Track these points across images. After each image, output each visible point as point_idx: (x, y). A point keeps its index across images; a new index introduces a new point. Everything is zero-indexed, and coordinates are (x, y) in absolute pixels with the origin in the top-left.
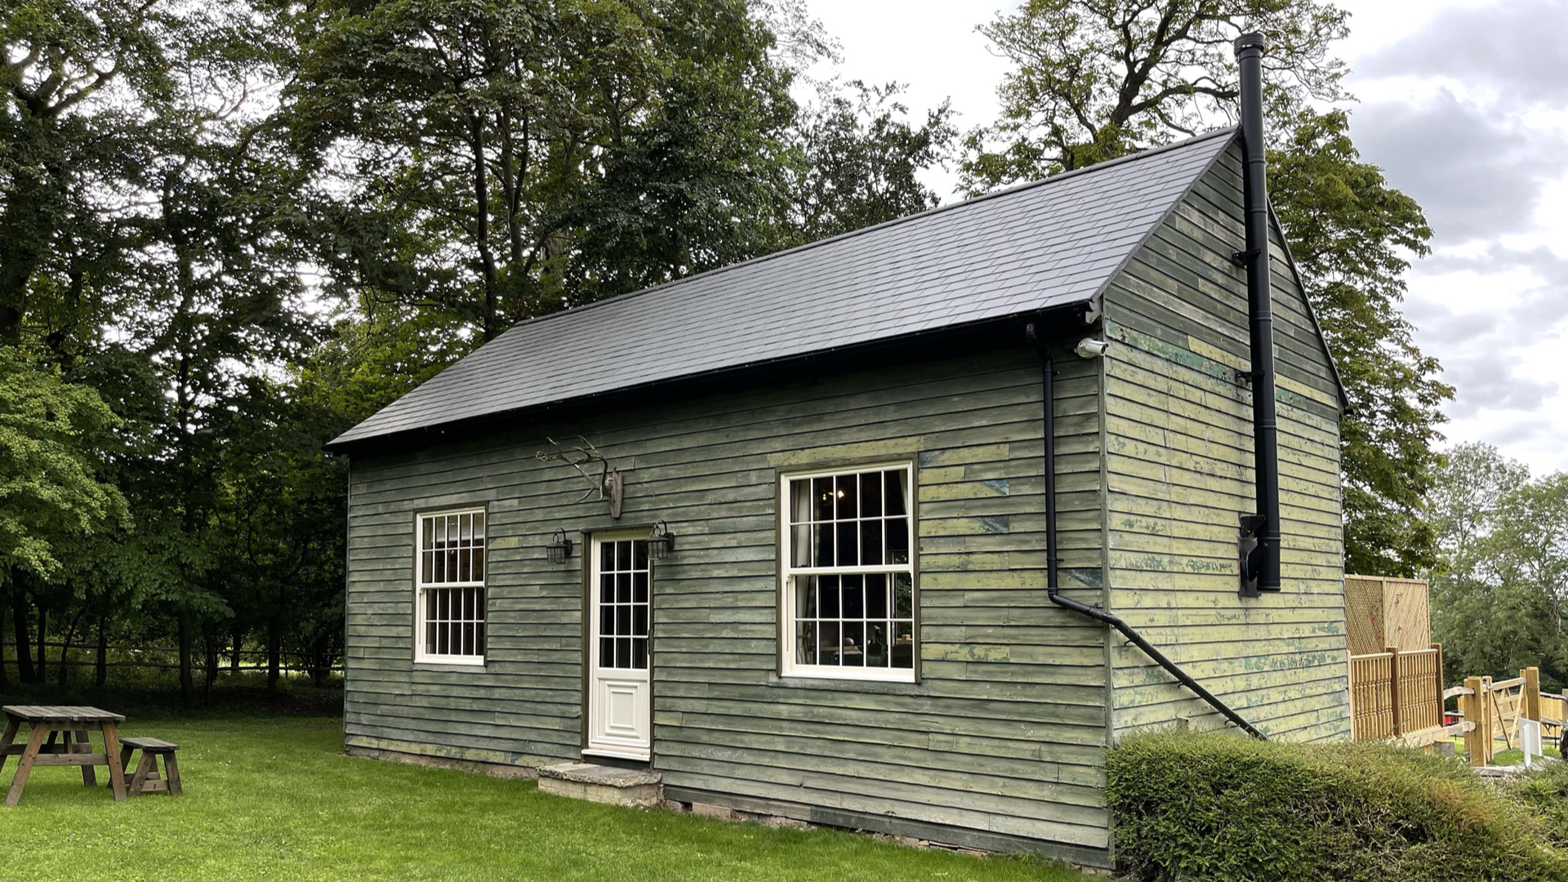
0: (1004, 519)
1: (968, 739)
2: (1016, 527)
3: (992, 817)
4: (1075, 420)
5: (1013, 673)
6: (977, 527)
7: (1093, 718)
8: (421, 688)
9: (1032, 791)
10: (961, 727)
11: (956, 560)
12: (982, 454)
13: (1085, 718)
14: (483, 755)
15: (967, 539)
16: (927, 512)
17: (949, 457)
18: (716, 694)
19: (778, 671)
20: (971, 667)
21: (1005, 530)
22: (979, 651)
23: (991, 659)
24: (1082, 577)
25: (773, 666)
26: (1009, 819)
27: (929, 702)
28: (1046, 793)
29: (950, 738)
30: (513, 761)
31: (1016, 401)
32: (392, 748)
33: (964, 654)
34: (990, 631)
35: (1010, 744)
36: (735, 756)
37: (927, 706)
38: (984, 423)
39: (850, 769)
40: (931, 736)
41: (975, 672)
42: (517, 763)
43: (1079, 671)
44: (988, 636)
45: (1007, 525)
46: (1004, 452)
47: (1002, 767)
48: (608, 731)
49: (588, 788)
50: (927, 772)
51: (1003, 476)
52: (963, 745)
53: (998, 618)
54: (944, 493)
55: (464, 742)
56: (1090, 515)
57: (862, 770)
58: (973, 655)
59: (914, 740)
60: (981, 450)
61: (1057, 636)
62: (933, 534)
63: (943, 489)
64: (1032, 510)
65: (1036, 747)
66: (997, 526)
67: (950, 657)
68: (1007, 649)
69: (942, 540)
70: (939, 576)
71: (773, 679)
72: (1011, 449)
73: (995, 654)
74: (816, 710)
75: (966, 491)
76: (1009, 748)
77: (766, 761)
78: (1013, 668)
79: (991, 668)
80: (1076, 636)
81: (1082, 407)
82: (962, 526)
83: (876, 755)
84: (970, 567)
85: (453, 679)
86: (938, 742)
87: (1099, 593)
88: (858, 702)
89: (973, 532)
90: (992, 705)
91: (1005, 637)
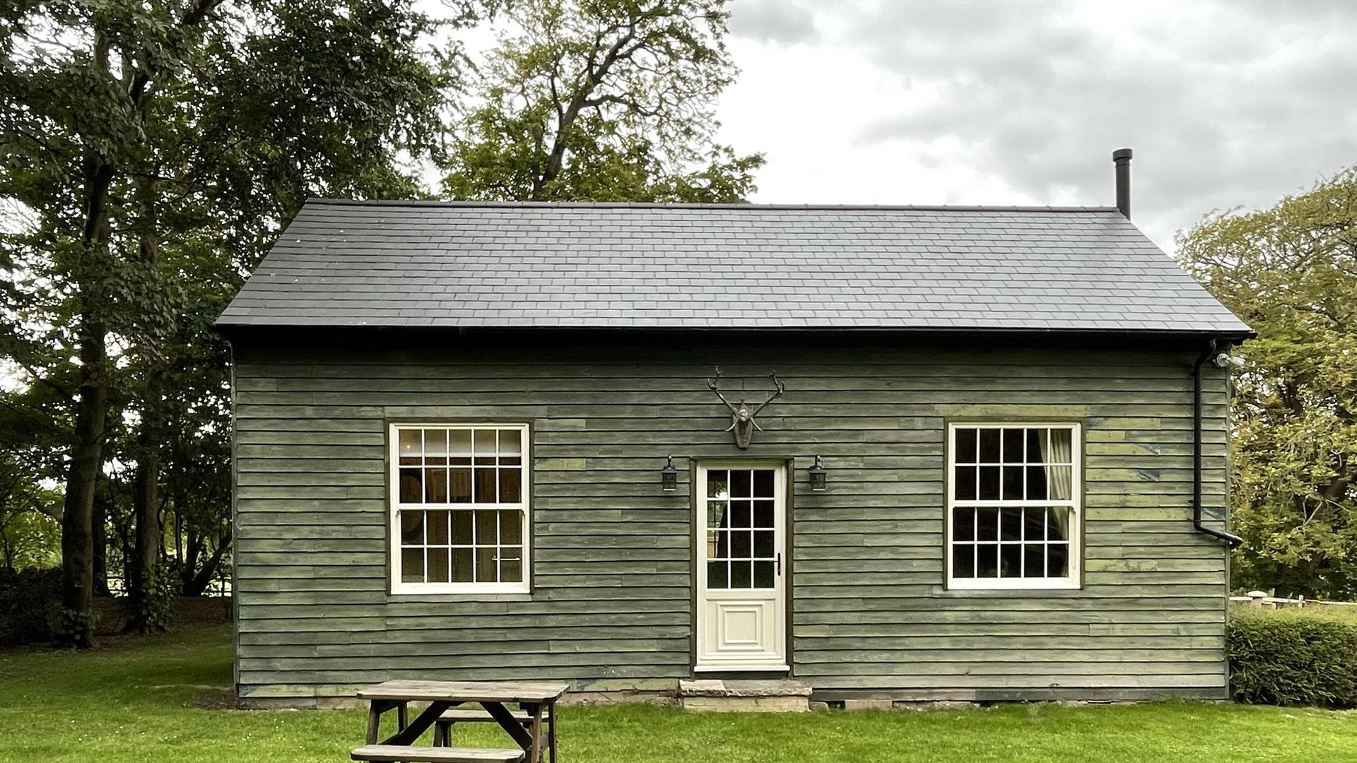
0: (1156, 472)
1: (1122, 626)
2: (1166, 477)
3: (1140, 677)
4: (1210, 408)
5: (1159, 578)
6: (1134, 476)
7: (1217, 605)
8: (401, 622)
9: (1171, 656)
10: (1116, 618)
11: (1116, 499)
12: (1140, 424)
13: (1210, 605)
15: (1125, 484)
16: (1093, 463)
17: (1110, 423)
18: (871, 606)
19: (944, 586)
20: (1126, 575)
21: (1156, 480)
22: (1133, 564)
23: (1143, 569)
24: (1212, 513)
25: (938, 581)
26: (1153, 677)
27: (1091, 602)
28: (1182, 657)
29: (1106, 626)
31: (1168, 390)
33: (1121, 566)
34: (1142, 549)
35: (1155, 626)
37: (1089, 605)
39: (1017, 657)
41: (1129, 579)
43: (1208, 574)
44: (1141, 553)
45: (1158, 476)
46: (1157, 424)
47: (1149, 643)
48: (724, 647)
50: (1085, 652)
51: (1156, 441)
52: (1118, 630)
53: (1148, 541)
54: (1108, 450)
56: (1218, 472)
57: (1029, 657)
58: (1129, 567)
59: (1076, 630)
60: (1137, 420)
61: (1192, 552)
62: (1098, 480)
63: (1106, 447)
64: (1181, 467)
66: (1151, 476)
67: (1109, 569)
68: (1155, 562)
69: (1104, 484)
70: (1101, 510)
71: (938, 591)
72: (1162, 423)
73: (1146, 566)
74: (983, 614)
75: (1127, 449)
76: (1155, 629)
77: (930, 658)
78: (1158, 574)
79: (1142, 575)
80: (1206, 552)
81: (1215, 399)
82: (1122, 474)
83: (1042, 643)
84: (1128, 504)
86: (1095, 630)
87: (1222, 523)
88: (1025, 606)
89: (1132, 479)
90: (1142, 601)
91: (1154, 554)
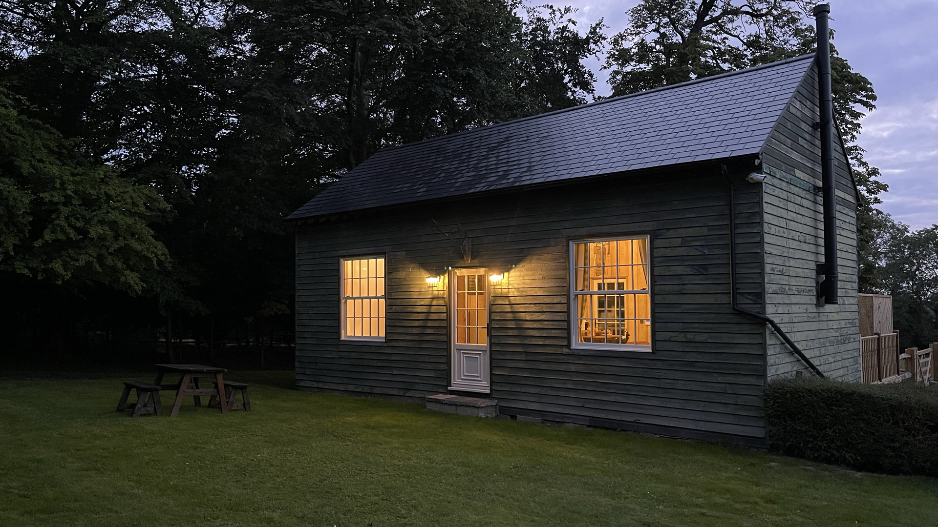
0: (704, 267)
1: (683, 382)
2: (712, 271)
3: (697, 422)
4: (746, 215)
5: (710, 348)
6: (688, 270)
7: (755, 370)
8: (344, 354)
9: (721, 409)
10: (680, 375)
11: (676, 288)
12: (691, 232)
13: (751, 371)
14: (385, 391)
15: (683, 277)
16: (659, 262)
17: (671, 233)
18: (530, 358)
19: (568, 346)
20: (685, 344)
21: (706, 273)
22: (690, 336)
23: (696, 340)
24: (750, 297)
25: (565, 343)
26: (707, 423)
27: (660, 362)
28: (729, 410)
29: (673, 381)
30: (405, 393)
31: (711, 205)
32: (326, 387)
33: (681, 337)
34: (696, 325)
35: (708, 384)
36: (543, 391)
37: (659, 365)
38: (693, 215)
39: (613, 398)
40: (661, 380)
41: (687, 347)
42: (407, 395)
43: (748, 346)
44: (695, 328)
45: (706, 270)
46: (705, 231)
47: (705, 396)
48: (463, 377)
49: (458, 408)
50: (659, 399)
51: (704, 244)
52: (680, 385)
53: (701, 319)
54: (669, 252)
55: (373, 383)
56: (755, 265)
57: (620, 399)
58: (686, 338)
59: (651, 383)
60: (691, 229)
61: (736, 328)
62: (662, 274)
63: (668, 250)
64: (721, 262)
65: (723, 385)
66: (701, 270)
67: (672, 339)
68: (707, 335)
69: (668, 277)
70: (666, 296)
71: (565, 350)
72: (709, 230)
73: (699, 338)
74: (592, 367)
75: (682, 251)
76: (708, 386)
77: (562, 394)
78: (709, 345)
79: (696, 345)
80: (747, 328)
81: (750, 208)
82: (679, 270)
84: (685, 292)
85: (365, 349)
86: (665, 383)
87: (760, 306)
88: (617, 363)
89: (686, 273)
90: (697, 364)
91: (705, 329)
